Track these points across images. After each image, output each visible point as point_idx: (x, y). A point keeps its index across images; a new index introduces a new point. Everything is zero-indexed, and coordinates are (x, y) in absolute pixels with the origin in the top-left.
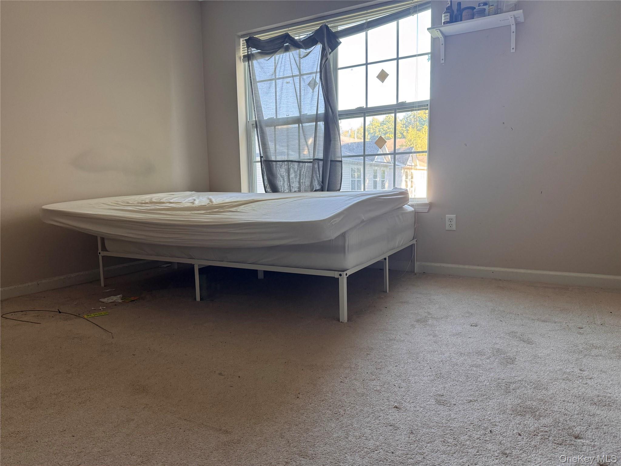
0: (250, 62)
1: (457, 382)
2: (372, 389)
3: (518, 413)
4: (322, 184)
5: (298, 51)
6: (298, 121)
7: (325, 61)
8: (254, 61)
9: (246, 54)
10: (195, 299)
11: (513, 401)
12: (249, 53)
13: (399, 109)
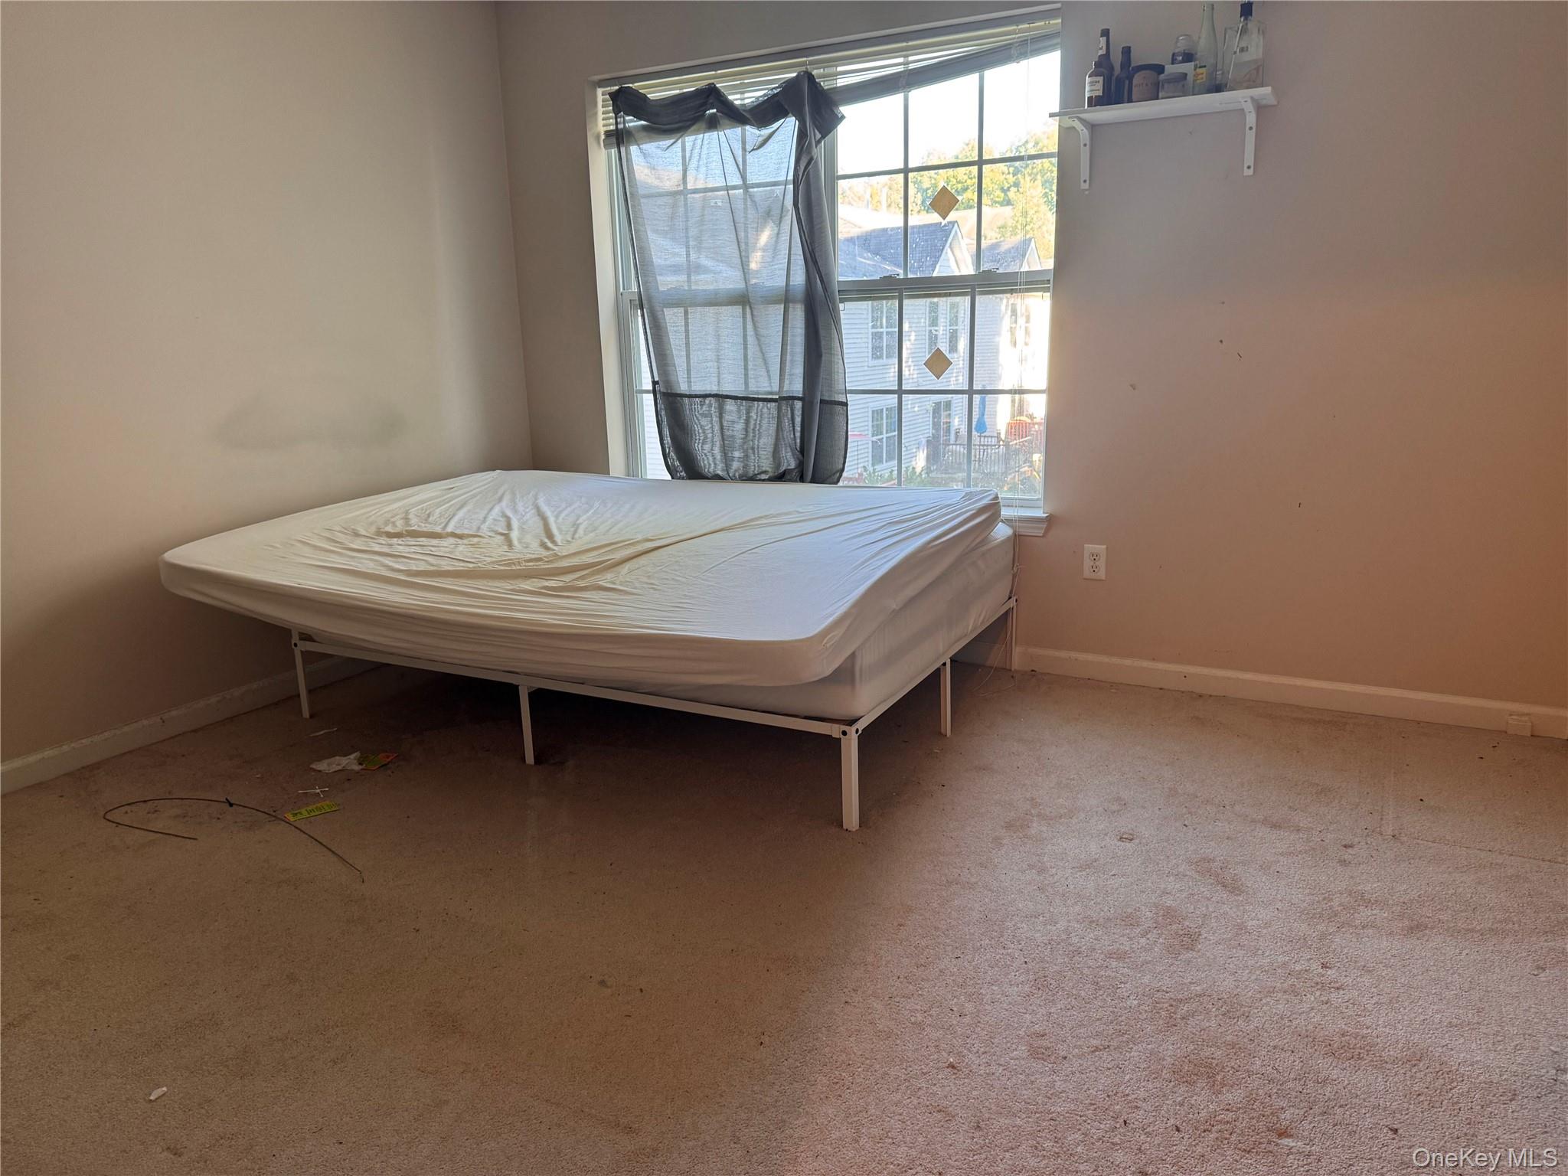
0: (623, 150)
1: (1076, 998)
2: (907, 1020)
3: (1183, 1077)
4: (800, 456)
5: (739, 130)
6: (742, 300)
7: (805, 164)
8: (631, 147)
9: (612, 128)
10: (523, 759)
11: (1177, 1049)
12: (621, 126)
13: (980, 286)
